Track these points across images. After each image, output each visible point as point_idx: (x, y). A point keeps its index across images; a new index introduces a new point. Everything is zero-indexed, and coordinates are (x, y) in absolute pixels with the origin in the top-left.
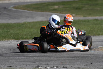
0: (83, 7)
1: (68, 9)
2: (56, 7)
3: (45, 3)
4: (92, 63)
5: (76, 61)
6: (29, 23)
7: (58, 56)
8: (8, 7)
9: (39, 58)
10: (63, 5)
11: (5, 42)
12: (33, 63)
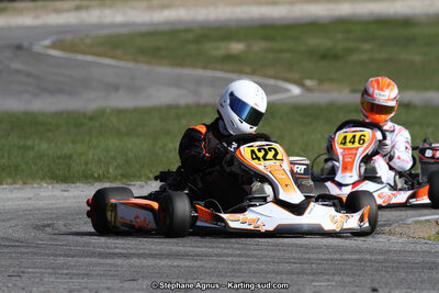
0: (350, 51)
1: (286, 56)
2: (237, 47)
3: (188, 31)
4: (376, 286)
5: (311, 278)
6: (120, 112)
7: (235, 256)
8: (31, 44)
9: (151, 262)
10: (266, 38)
11: (11, 191)
12: (126, 285)
